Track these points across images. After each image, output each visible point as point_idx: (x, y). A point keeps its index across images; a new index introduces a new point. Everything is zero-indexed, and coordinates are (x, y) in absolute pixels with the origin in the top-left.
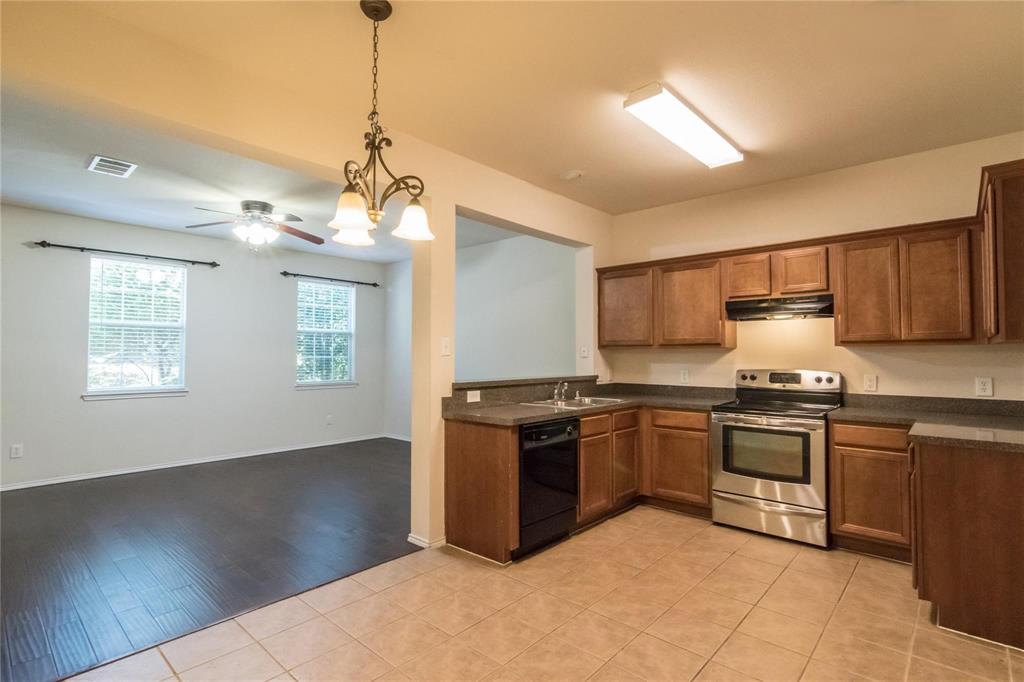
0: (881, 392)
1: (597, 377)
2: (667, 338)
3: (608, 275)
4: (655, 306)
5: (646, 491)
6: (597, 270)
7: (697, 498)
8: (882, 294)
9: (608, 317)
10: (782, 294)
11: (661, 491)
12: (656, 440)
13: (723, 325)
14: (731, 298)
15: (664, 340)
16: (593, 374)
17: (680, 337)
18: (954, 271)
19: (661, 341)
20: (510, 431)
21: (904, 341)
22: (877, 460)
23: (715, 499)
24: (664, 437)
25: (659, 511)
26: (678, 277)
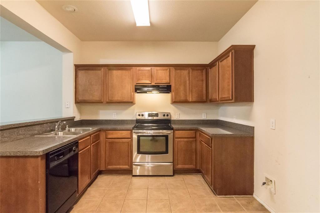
0: (181, 119)
1: (75, 117)
2: (110, 99)
3: (80, 68)
4: (105, 85)
5: (103, 168)
6: (75, 65)
7: (126, 167)
8: (185, 86)
9: (80, 88)
10: (155, 83)
11: (110, 167)
12: (107, 145)
13: (134, 95)
14: (137, 84)
15: (109, 100)
16: (72, 116)
17: (116, 99)
18: (203, 81)
19: (107, 101)
20: (40, 159)
21: (191, 102)
22: (187, 142)
23: (134, 166)
24: (111, 143)
25: (109, 176)
26: (115, 73)
